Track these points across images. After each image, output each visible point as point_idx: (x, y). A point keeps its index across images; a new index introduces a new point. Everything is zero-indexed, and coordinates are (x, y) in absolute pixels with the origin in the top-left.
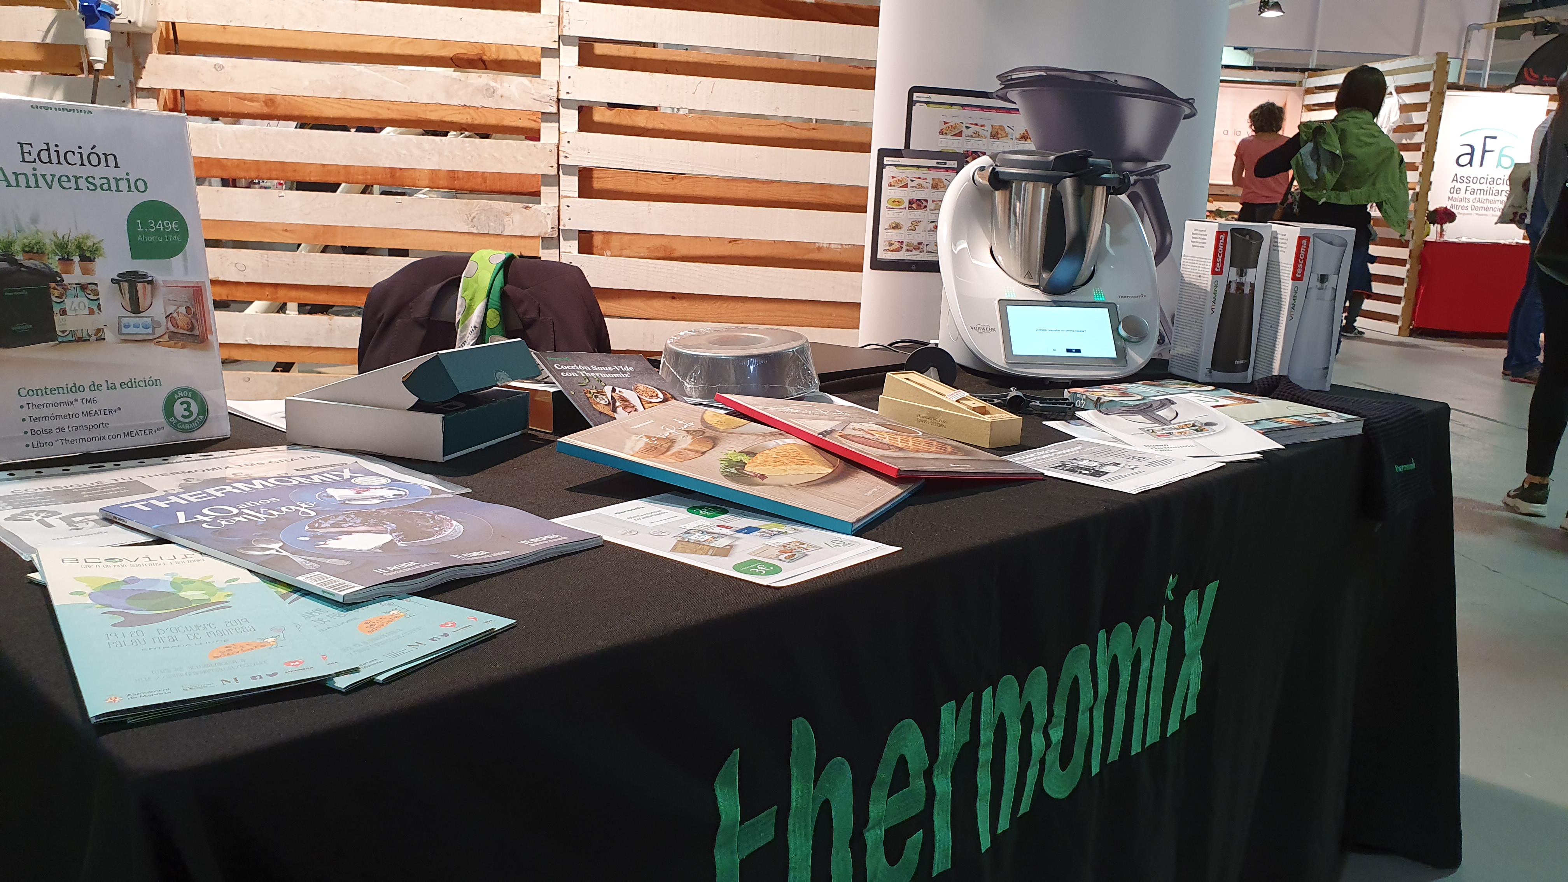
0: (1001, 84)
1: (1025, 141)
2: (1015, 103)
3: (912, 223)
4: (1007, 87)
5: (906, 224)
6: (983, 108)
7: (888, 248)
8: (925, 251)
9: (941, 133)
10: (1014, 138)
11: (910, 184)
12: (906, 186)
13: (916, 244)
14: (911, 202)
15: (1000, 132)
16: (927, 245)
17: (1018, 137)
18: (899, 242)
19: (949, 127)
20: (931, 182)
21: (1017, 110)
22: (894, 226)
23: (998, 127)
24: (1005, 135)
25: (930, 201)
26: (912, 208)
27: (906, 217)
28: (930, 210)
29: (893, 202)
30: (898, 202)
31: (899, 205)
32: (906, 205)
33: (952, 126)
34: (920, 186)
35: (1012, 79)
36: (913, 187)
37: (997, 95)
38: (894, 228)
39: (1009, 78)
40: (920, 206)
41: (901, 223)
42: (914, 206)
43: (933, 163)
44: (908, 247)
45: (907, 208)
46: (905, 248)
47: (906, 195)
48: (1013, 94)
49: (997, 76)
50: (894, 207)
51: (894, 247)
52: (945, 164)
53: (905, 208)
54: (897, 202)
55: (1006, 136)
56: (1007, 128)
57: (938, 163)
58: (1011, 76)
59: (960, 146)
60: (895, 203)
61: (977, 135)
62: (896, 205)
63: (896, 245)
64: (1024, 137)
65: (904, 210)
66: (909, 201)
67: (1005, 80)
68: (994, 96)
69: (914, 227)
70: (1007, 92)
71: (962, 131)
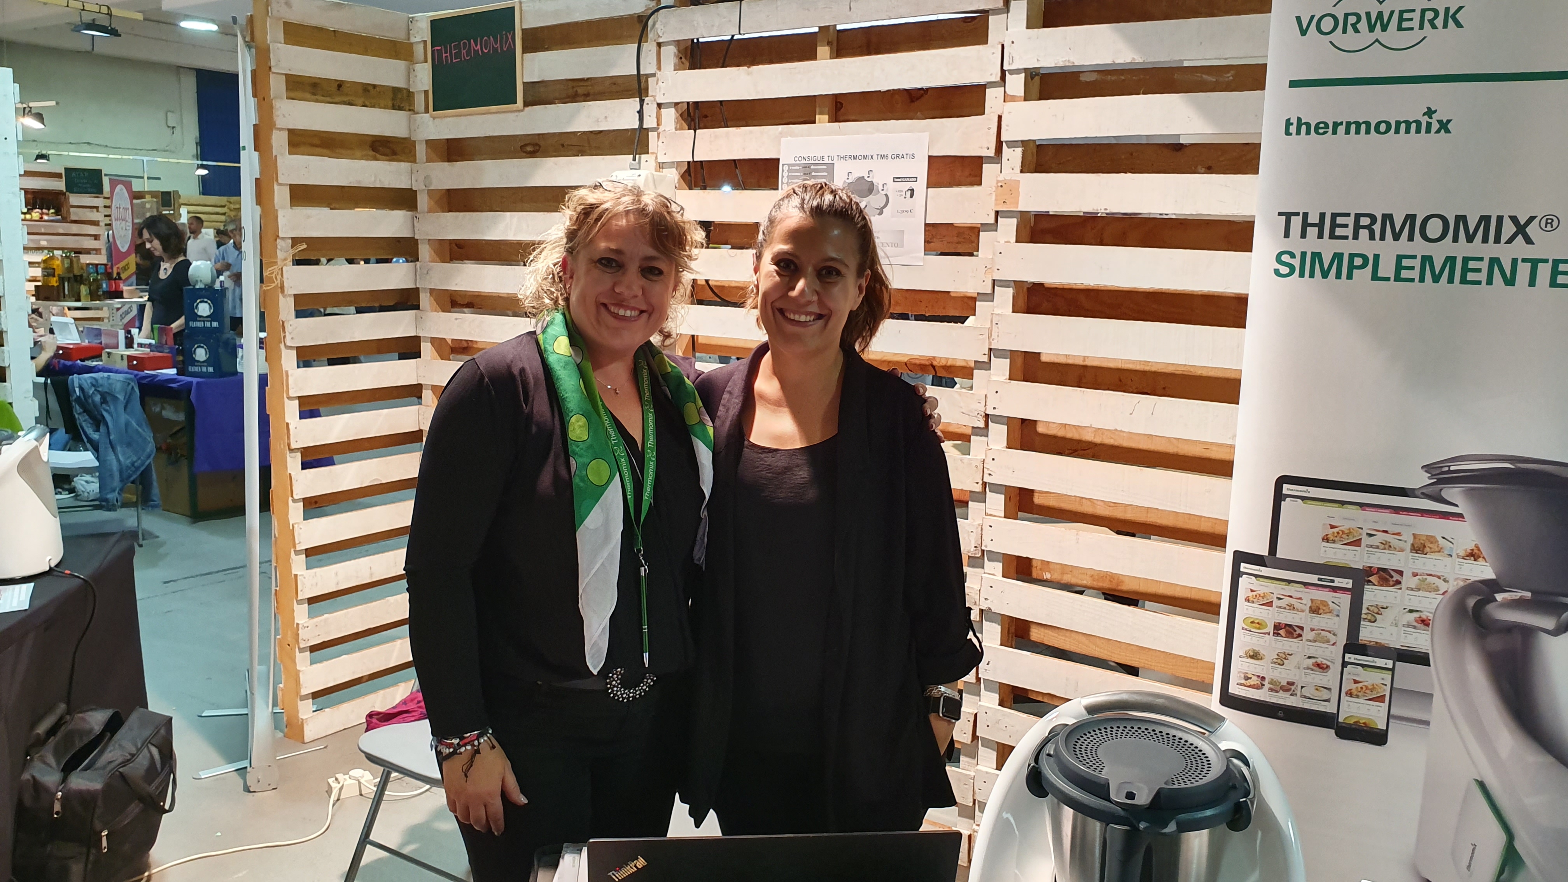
0: (1429, 478)
1: (1475, 560)
2: (1456, 506)
3: (1278, 655)
4: (1440, 482)
5: (1270, 655)
6: (1397, 510)
7: (1243, 681)
8: (1299, 694)
9: (1326, 539)
10: (1454, 555)
11: (1276, 603)
12: (1270, 604)
13: (1285, 684)
14: (1277, 627)
15: (1428, 544)
16: (1302, 687)
17: (1462, 553)
18: (1259, 676)
19: (1338, 533)
20: (1309, 604)
21: (1460, 516)
22: (1252, 654)
23: (1424, 538)
24: (1437, 550)
25: (1307, 629)
26: (1278, 635)
27: (1271, 646)
28: (1308, 640)
29: (1252, 622)
30: (1258, 623)
31: (1259, 629)
32: (1270, 629)
33: (1343, 531)
34: (1292, 607)
35: (1450, 472)
36: (1280, 607)
37: (1422, 493)
38: (1252, 657)
39: (1446, 469)
40: (1292, 634)
41: (1262, 652)
42: (1282, 632)
43: (1313, 578)
44: (1271, 686)
45: (1272, 633)
46: (1267, 686)
47: (1271, 617)
48: (1453, 493)
49: (1423, 467)
50: (1252, 630)
51: (1251, 682)
52: (1333, 581)
53: (1269, 634)
54: (1256, 624)
55: (1439, 552)
56: (1441, 541)
57: (1319, 579)
58: (1449, 466)
59: (1357, 559)
60: (1254, 625)
61: (1387, 546)
62: (1256, 628)
63: (1255, 681)
64: (1474, 555)
65: (1267, 635)
66: (1275, 625)
67: (1438, 472)
68: (1418, 493)
69: (1281, 659)
70: (1441, 490)
71: (1361, 539)
